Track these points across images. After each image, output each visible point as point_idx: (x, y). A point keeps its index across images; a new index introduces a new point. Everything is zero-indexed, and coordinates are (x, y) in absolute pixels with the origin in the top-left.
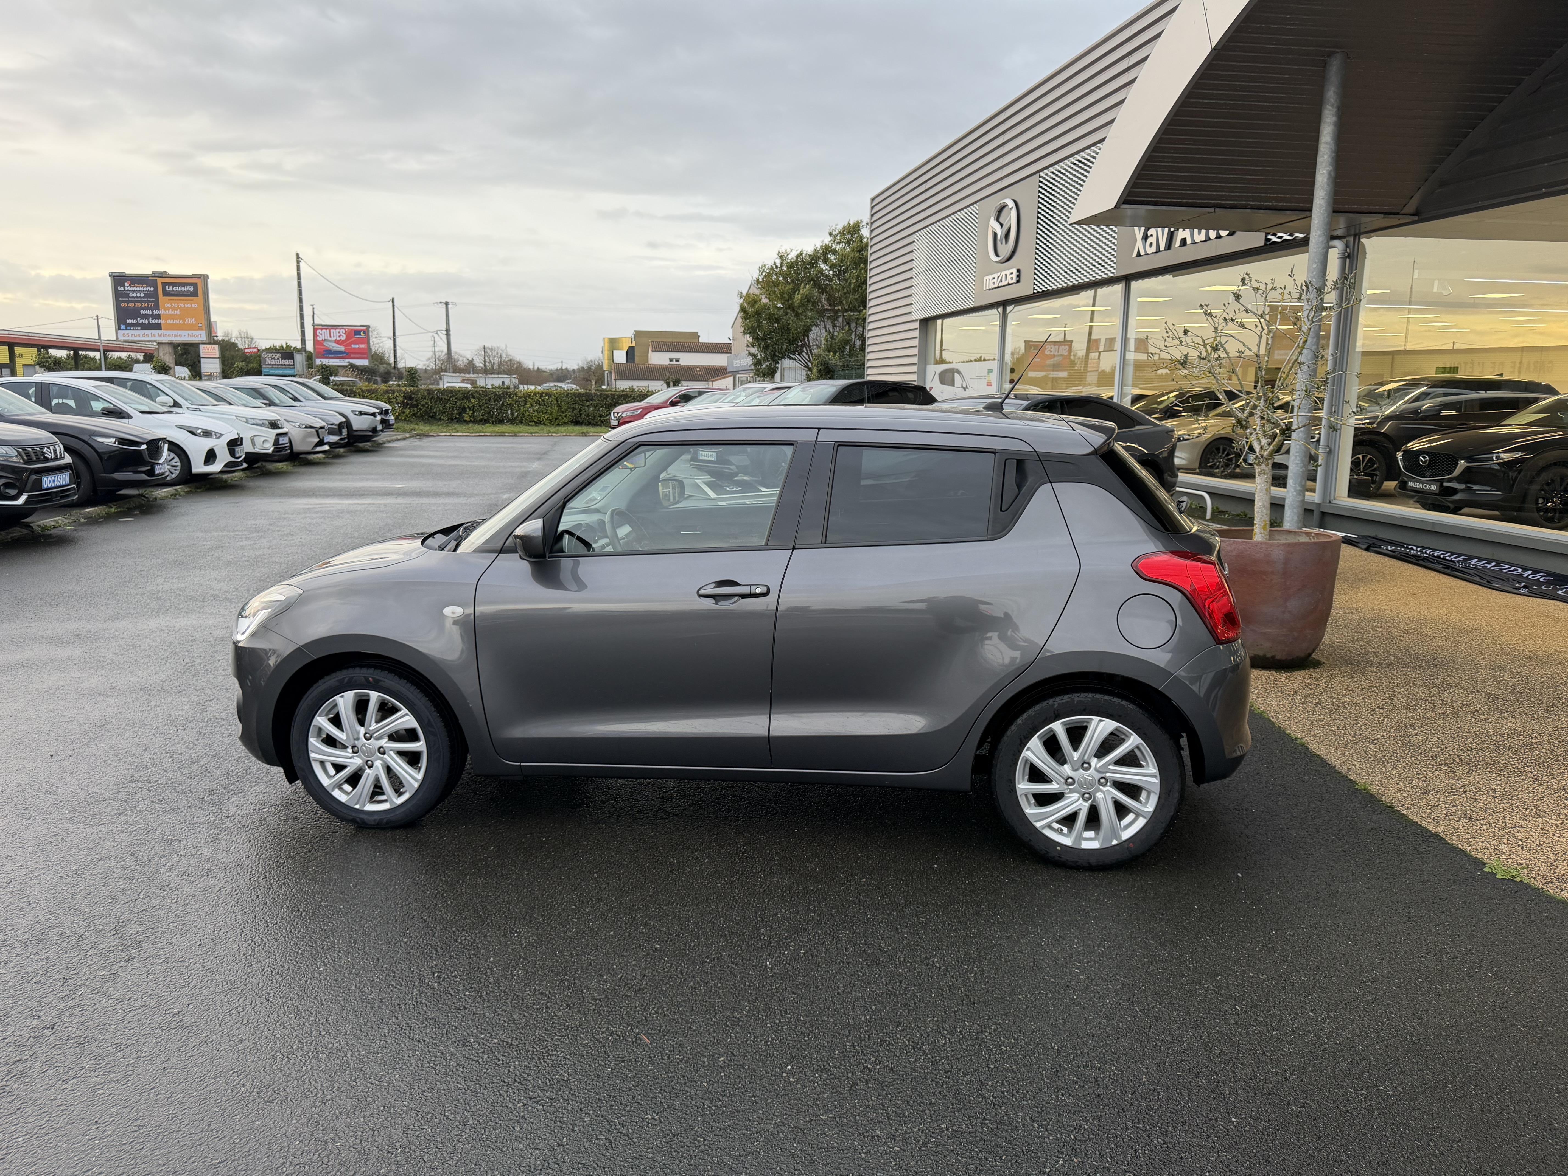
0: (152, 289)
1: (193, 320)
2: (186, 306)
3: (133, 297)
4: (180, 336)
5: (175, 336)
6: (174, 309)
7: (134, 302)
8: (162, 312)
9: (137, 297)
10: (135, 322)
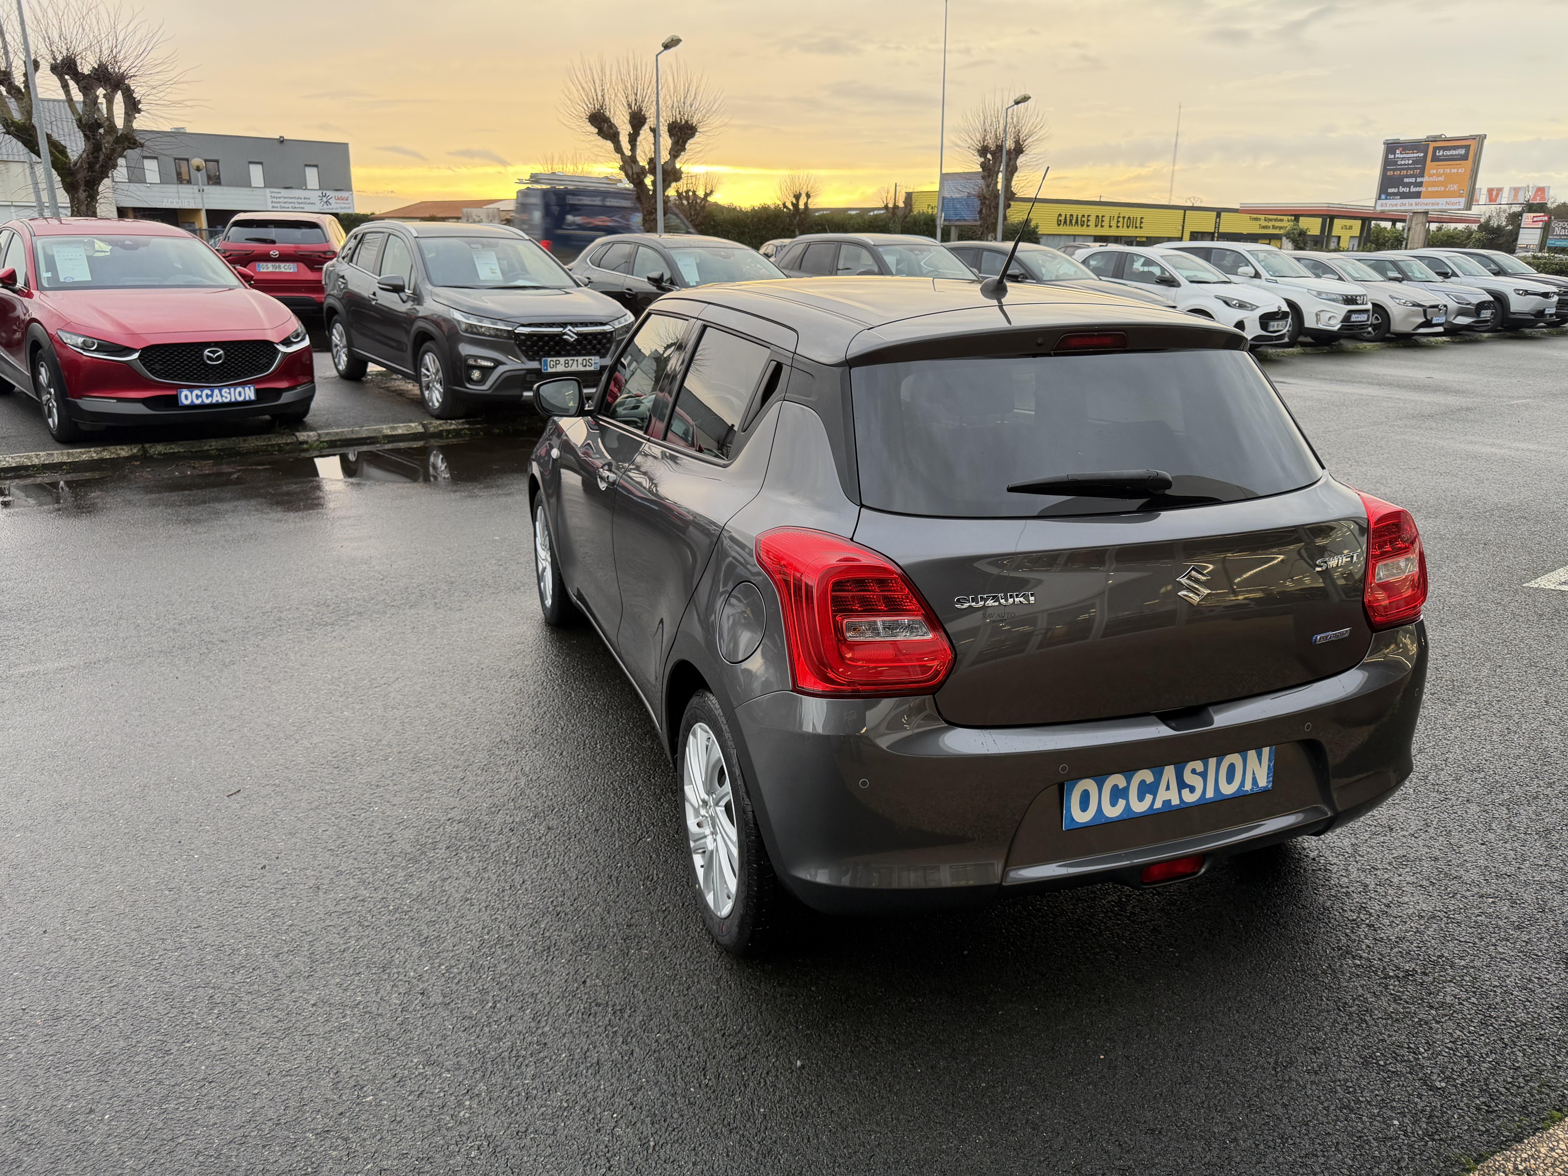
0: (1422, 155)
1: (1455, 187)
2: (1453, 171)
3: (1401, 165)
4: (1438, 204)
5: (1433, 204)
6: (1439, 175)
7: (1400, 170)
8: (1425, 179)
9: (1405, 164)
10: (1396, 190)
